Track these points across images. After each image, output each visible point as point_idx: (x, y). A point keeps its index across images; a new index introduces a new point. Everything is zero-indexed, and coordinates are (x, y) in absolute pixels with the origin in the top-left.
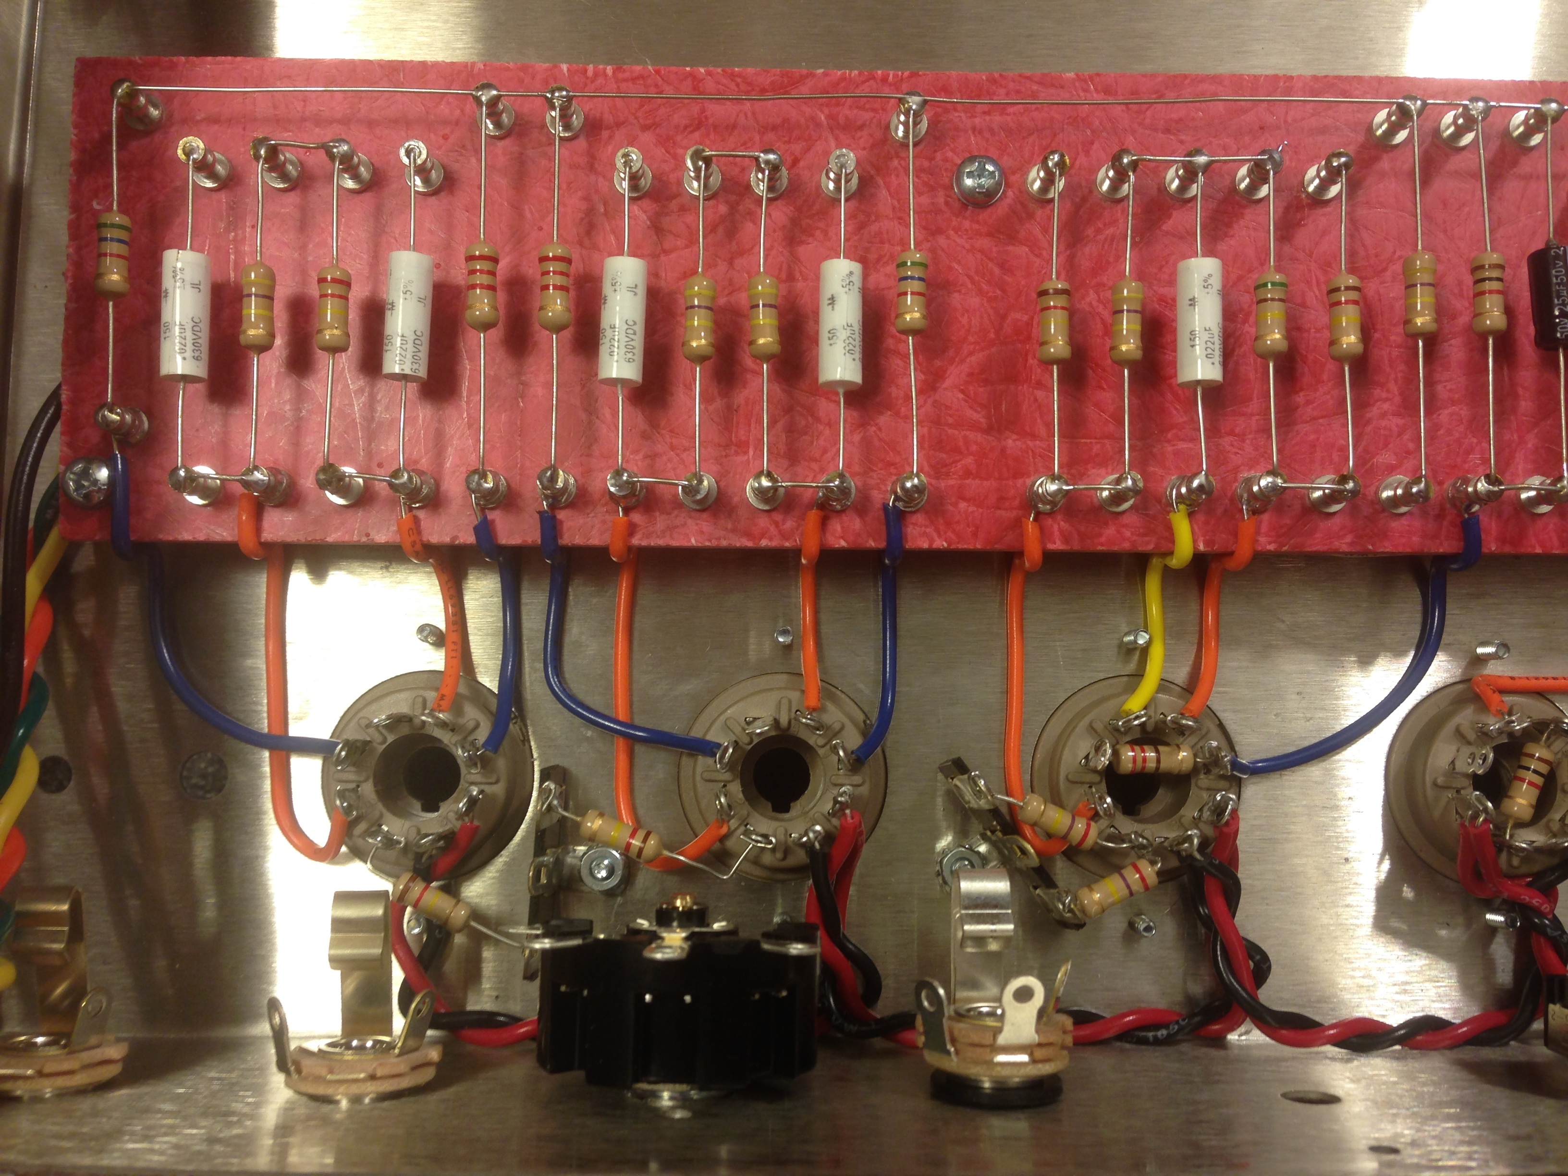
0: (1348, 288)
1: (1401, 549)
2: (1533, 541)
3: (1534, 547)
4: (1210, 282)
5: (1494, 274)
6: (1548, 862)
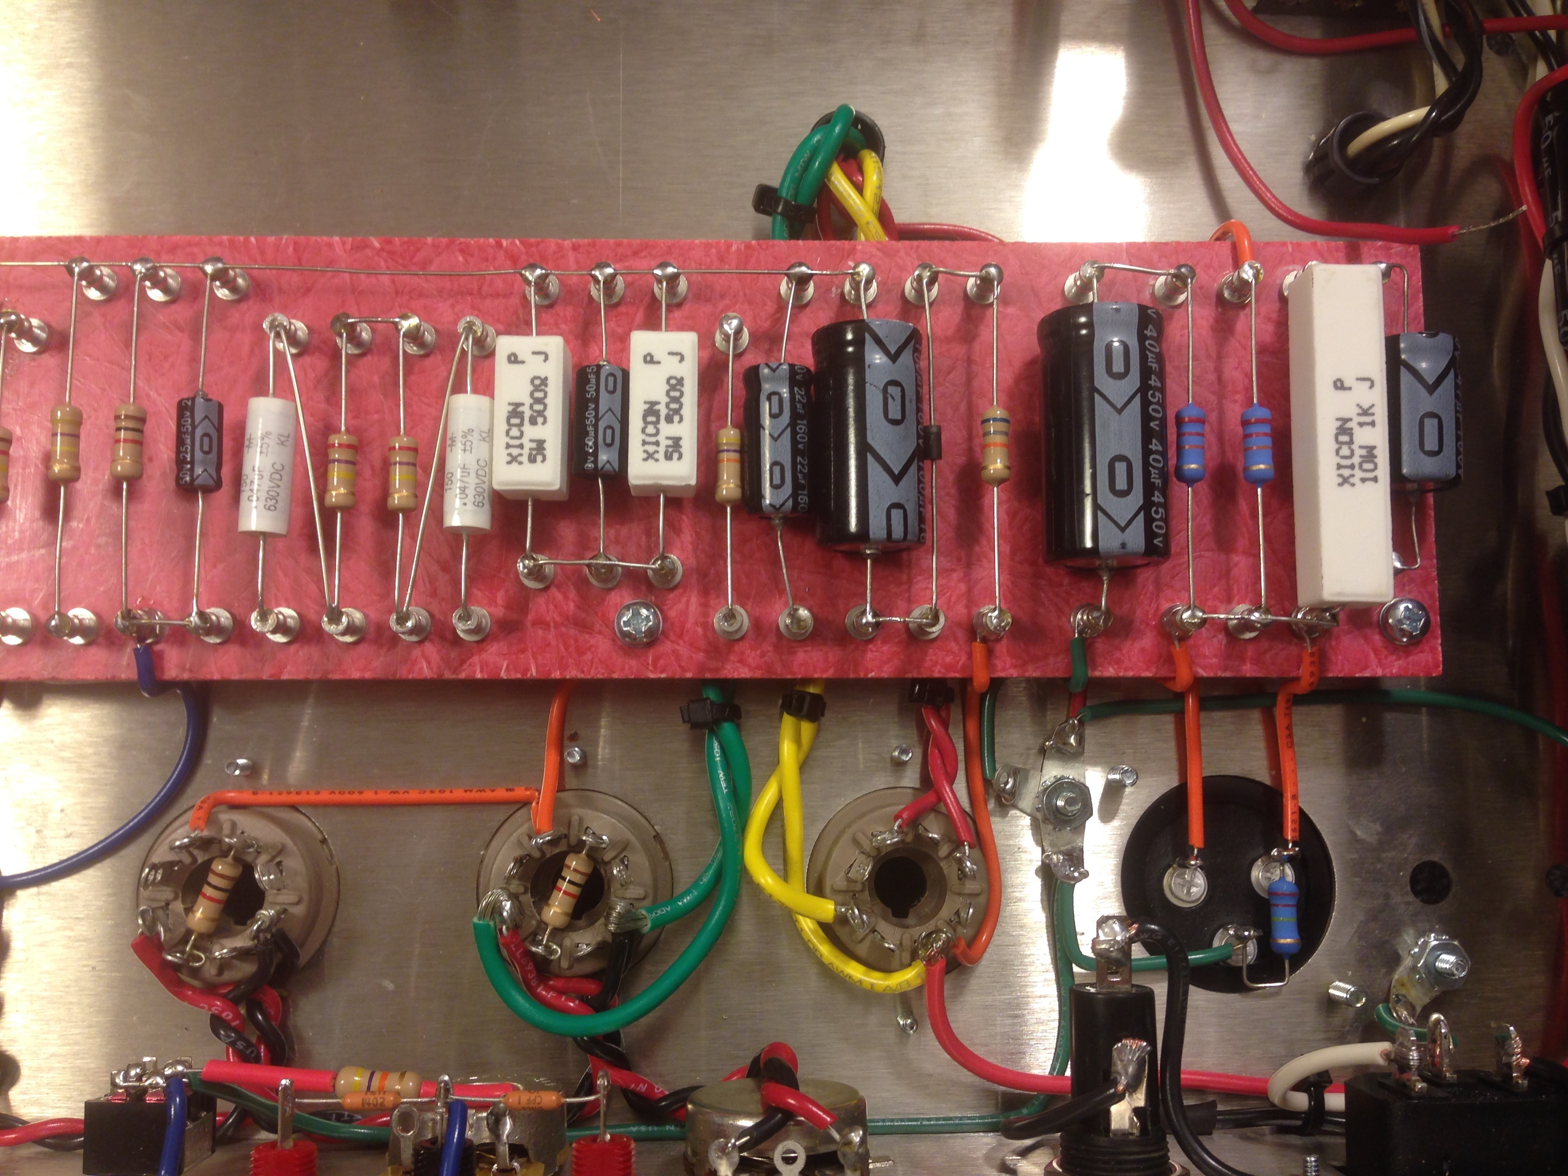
1: (86, 677)
2: (213, 668)
3: (212, 673)
5: (130, 424)
6: (248, 969)
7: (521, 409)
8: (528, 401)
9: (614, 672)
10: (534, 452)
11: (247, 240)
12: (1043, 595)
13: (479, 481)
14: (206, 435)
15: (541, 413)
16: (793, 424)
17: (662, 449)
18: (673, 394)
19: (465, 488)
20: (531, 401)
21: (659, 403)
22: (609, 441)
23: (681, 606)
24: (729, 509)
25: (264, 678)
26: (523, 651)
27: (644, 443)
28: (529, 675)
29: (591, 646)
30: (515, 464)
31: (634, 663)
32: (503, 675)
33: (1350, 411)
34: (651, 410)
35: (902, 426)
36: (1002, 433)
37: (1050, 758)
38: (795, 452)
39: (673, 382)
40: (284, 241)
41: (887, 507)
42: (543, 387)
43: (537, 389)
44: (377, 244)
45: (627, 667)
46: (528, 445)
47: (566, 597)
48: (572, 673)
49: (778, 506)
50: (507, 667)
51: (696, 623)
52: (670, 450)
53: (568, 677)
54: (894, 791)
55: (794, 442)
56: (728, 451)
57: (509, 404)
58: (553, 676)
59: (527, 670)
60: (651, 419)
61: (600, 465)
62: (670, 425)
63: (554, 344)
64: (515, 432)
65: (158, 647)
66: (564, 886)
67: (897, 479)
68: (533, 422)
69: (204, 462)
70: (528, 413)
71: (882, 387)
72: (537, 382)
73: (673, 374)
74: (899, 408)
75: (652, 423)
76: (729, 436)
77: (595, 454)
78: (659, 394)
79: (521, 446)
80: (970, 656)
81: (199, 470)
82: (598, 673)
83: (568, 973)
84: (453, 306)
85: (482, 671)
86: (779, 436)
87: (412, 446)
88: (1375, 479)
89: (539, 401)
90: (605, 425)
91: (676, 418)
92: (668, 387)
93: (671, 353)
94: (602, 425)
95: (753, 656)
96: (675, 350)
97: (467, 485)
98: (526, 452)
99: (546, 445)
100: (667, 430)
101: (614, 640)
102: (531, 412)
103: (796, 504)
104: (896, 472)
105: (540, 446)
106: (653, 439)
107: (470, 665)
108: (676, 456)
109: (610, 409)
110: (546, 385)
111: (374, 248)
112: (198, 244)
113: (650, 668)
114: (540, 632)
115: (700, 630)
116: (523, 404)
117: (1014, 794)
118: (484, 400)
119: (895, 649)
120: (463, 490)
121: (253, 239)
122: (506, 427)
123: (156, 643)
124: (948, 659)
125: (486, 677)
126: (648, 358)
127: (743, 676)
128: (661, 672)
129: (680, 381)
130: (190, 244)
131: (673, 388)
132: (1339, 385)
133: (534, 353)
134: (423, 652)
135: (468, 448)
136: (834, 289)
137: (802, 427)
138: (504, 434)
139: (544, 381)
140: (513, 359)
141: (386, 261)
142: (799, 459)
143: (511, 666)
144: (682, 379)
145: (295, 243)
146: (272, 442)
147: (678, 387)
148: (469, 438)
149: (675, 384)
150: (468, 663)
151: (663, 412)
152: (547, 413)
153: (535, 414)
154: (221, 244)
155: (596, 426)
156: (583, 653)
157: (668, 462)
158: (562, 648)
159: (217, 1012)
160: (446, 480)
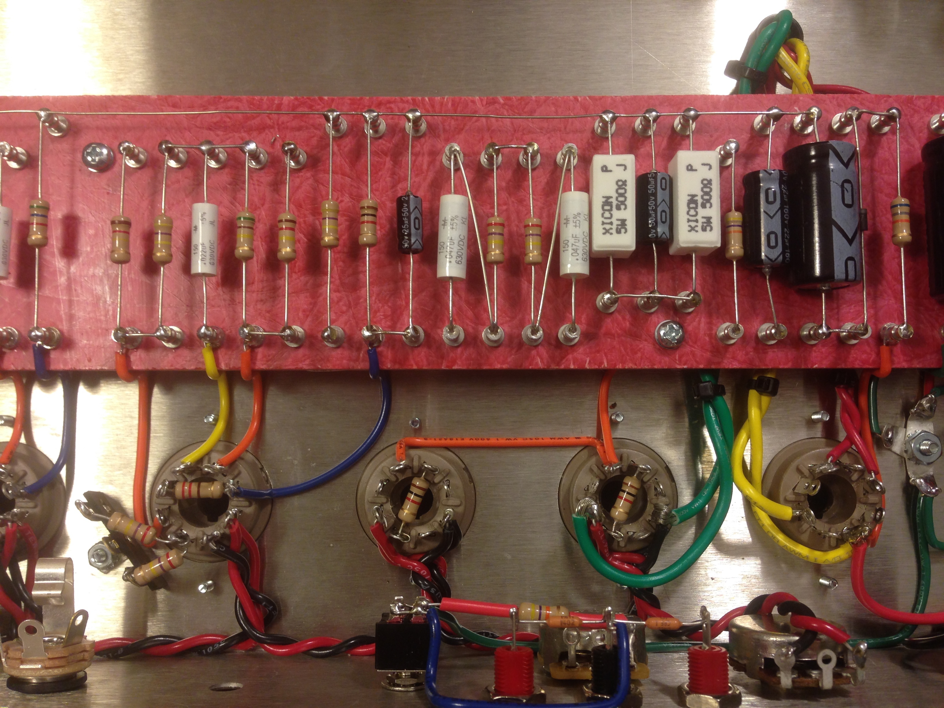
0: (287, 221)
1: (337, 367)
2: (412, 362)
3: (412, 365)
4: (204, 217)
5: (370, 212)
6: (432, 545)
7: (610, 200)
8: (615, 195)
9: (655, 365)
10: (620, 227)
11: (423, 99)
12: (922, 316)
13: (584, 245)
14: (416, 218)
15: (623, 203)
16: (782, 208)
17: (700, 224)
18: (705, 190)
19: (577, 249)
20: (617, 195)
21: (697, 196)
22: (664, 220)
23: (695, 324)
24: (735, 263)
25: (443, 368)
26: (598, 351)
27: (689, 221)
28: (603, 366)
29: (641, 348)
30: (608, 234)
31: (667, 359)
32: (587, 366)
34: (692, 200)
35: (852, 208)
36: (906, 213)
37: (912, 420)
38: (783, 226)
39: (705, 182)
40: (445, 100)
41: (845, 259)
42: (624, 186)
43: (620, 187)
44: (502, 101)
45: (663, 361)
46: (615, 223)
47: (624, 318)
48: (630, 365)
49: (774, 260)
50: (590, 362)
51: (705, 334)
52: (705, 225)
53: (627, 368)
54: (814, 440)
55: (783, 220)
56: (734, 226)
57: (603, 197)
58: (617, 367)
59: (602, 363)
60: (692, 205)
61: (659, 235)
62: (704, 209)
63: (629, 159)
64: (607, 214)
65: (379, 349)
66: (625, 495)
67: (850, 241)
68: (618, 208)
69: (416, 235)
70: (615, 203)
71: (840, 184)
72: (620, 183)
73: (705, 178)
74: (851, 197)
75: (693, 208)
76: (735, 217)
77: (655, 227)
78: (697, 190)
79: (611, 223)
80: (878, 354)
81: (413, 240)
82: (646, 366)
83: (624, 550)
84: (549, 138)
85: (574, 364)
86: (774, 215)
87: (539, 224)
89: (622, 195)
90: (661, 210)
91: (708, 205)
92: (702, 186)
93: (704, 164)
94: (659, 210)
95: (741, 355)
96: (706, 162)
97: (578, 248)
98: (614, 227)
99: (627, 223)
100: (702, 212)
101: (654, 345)
102: (617, 202)
103: (784, 258)
104: (850, 238)
105: (623, 223)
106: (694, 218)
107: (567, 360)
108: (708, 228)
109: (664, 200)
110: (626, 185)
111: (499, 103)
112: (395, 102)
113: (677, 362)
114: (609, 340)
115: (707, 339)
116: (611, 197)
117: (891, 441)
118: (584, 195)
119: (830, 350)
120: (575, 251)
121: (427, 99)
122: (601, 211)
123: (378, 347)
124: (864, 356)
125: (576, 367)
126: (689, 168)
127: (735, 367)
128: (684, 365)
129: (710, 182)
130: (389, 102)
131: (705, 186)
133: (617, 165)
134: (538, 352)
135: (578, 225)
136: (786, 125)
137: (786, 211)
138: (600, 216)
139: (625, 183)
140: (604, 169)
141: (507, 111)
142: (786, 230)
143: (592, 361)
144: (711, 180)
145: (452, 101)
146: (458, 221)
147: (709, 185)
148: (578, 218)
149: (707, 184)
150: (565, 359)
151: (700, 201)
152: (626, 203)
153: (619, 203)
154: (408, 101)
155: (655, 211)
156: (636, 353)
157: (704, 233)
158: (622, 349)
159: (418, 570)
160: (562, 245)
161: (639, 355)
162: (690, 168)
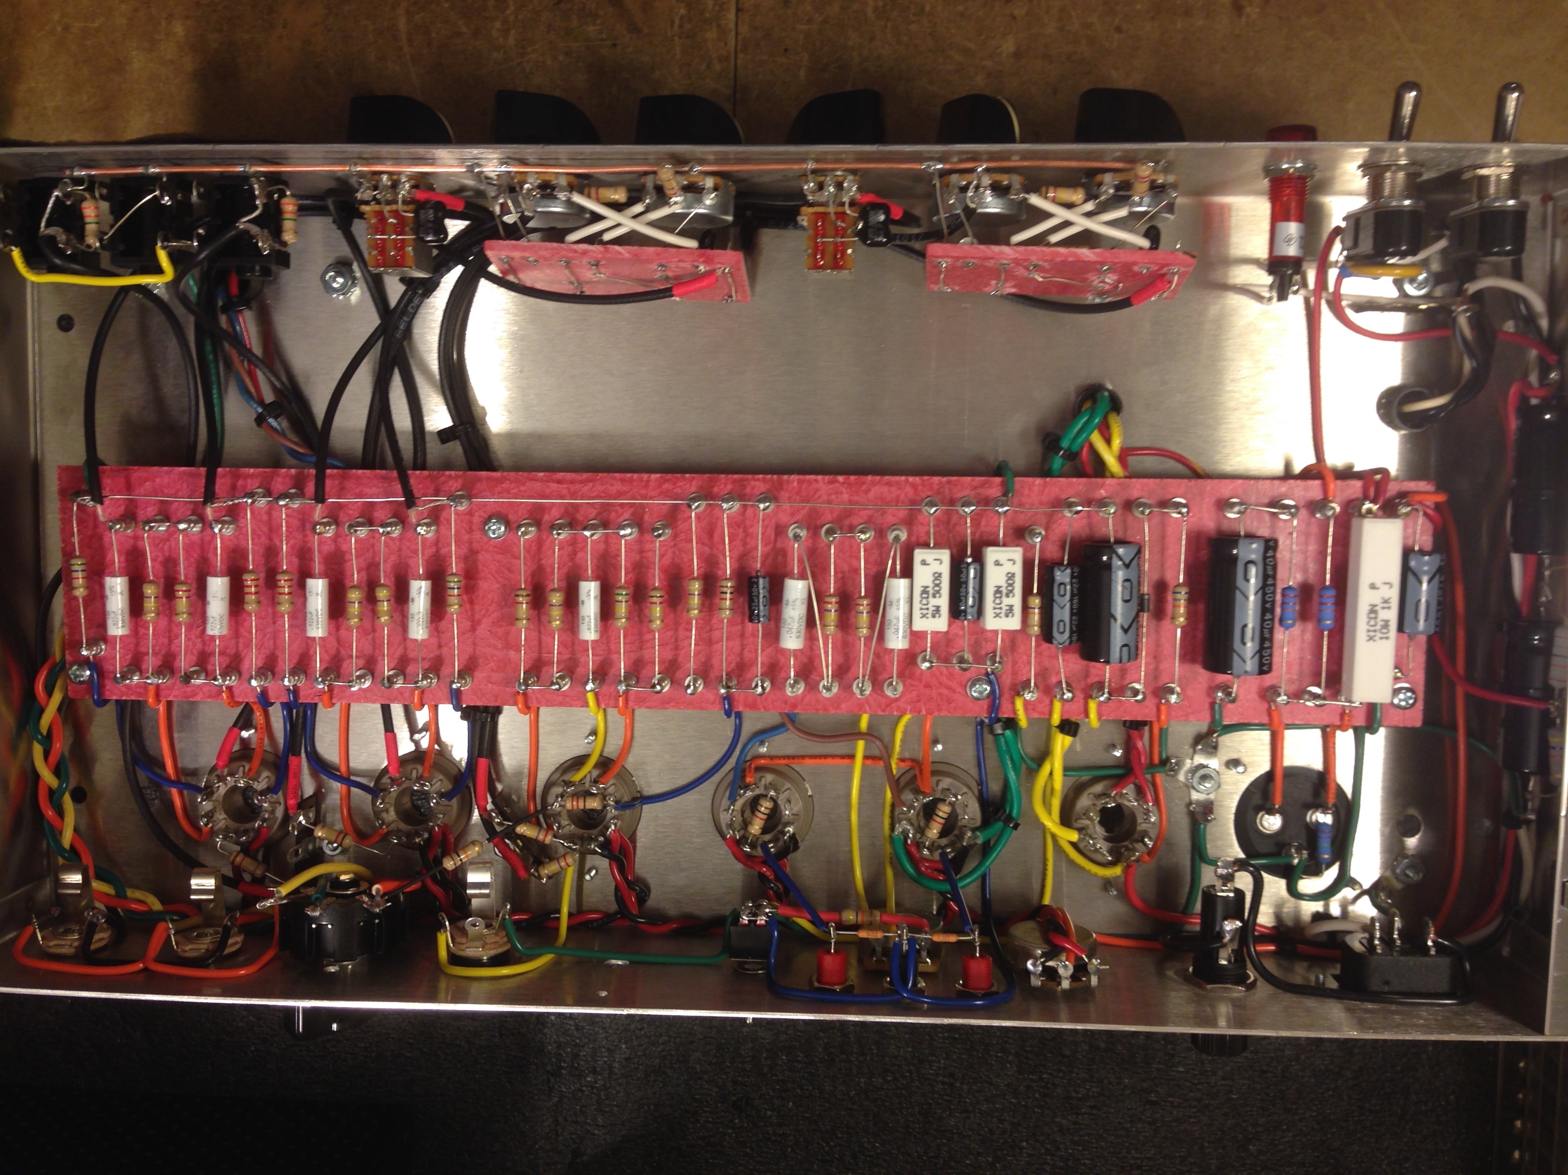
0: (656, 597)
2: (760, 706)
7: (928, 589)
8: (931, 585)
9: (967, 714)
10: (935, 613)
13: (906, 628)
14: (764, 597)
15: (938, 592)
16: (1071, 600)
17: (1003, 612)
18: (1009, 582)
19: (899, 629)
20: (933, 585)
21: (1002, 587)
22: (973, 605)
24: (1033, 635)
26: (919, 701)
27: (994, 607)
29: (956, 700)
30: (925, 618)
31: (976, 709)
33: (1377, 600)
34: (998, 591)
35: (1131, 601)
36: (1185, 600)
38: (1072, 614)
39: (1009, 575)
41: (1120, 647)
42: (939, 578)
43: (936, 579)
45: (974, 711)
46: (931, 608)
47: (942, 674)
48: (945, 714)
49: (1061, 643)
50: (911, 710)
51: (1011, 689)
52: (1008, 612)
53: (943, 715)
55: (1072, 609)
56: (1034, 610)
57: (922, 586)
58: (934, 715)
59: (922, 711)
60: (998, 595)
62: (1008, 599)
63: (946, 555)
64: (925, 602)
66: (938, 819)
67: (1126, 631)
68: (934, 596)
69: (764, 611)
70: (931, 592)
71: (1122, 584)
72: (937, 575)
73: (1010, 571)
74: (1130, 592)
75: (998, 597)
76: (1036, 602)
77: (966, 611)
78: (1002, 581)
79: (928, 609)
81: (761, 615)
82: (959, 714)
85: (898, 711)
86: (1065, 606)
87: (869, 603)
88: (1387, 638)
89: (937, 585)
91: (1011, 595)
92: (1007, 578)
93: (1009, 560)
94: (970, 596)
95: (1040, 707)
96: (1010, 558)
98: (930, 612)
99: (941, 609)
100: (1006, 601)
101: (966, 697)
102: (933, 591)
103: (1072, 641)
104: (1126, 628)
105: (938, 609)
106: (998, 607)
108: (1011, 615)
109: (974, 588)
110: (941, 577)
114: (929, 692)
115: (1012, 693)
116: (929, 587)
117: (1177, 770)
118: (907, 583)
120: (897, 630)
122: (920, 599)
124: (1146, 711)
125: (899, 714)
127: (1035, 717)
129: (1013, 575)
131: (1009, 578)
132: (1373, 587)
133: (935, 560)
135: (900, 608)
137: (1076, 601)
138: (919, 602)
139: (940, 575)
140: (924, 562)
144: (1015, 574)
146: (798, 603)
147: (1012, 578)
148: (901, 602)
149: (1011, 576)
150: (891, 707)
151: (1004, 591)
152: (941, 593)
153: (935, 592)
155: (966, 597)
156: (950, 703)
157: (1006, 619)
158: (940, 700)
159: (763, 872)
160: (887, 623)
161: (953, 705)
162: (997, 563)
